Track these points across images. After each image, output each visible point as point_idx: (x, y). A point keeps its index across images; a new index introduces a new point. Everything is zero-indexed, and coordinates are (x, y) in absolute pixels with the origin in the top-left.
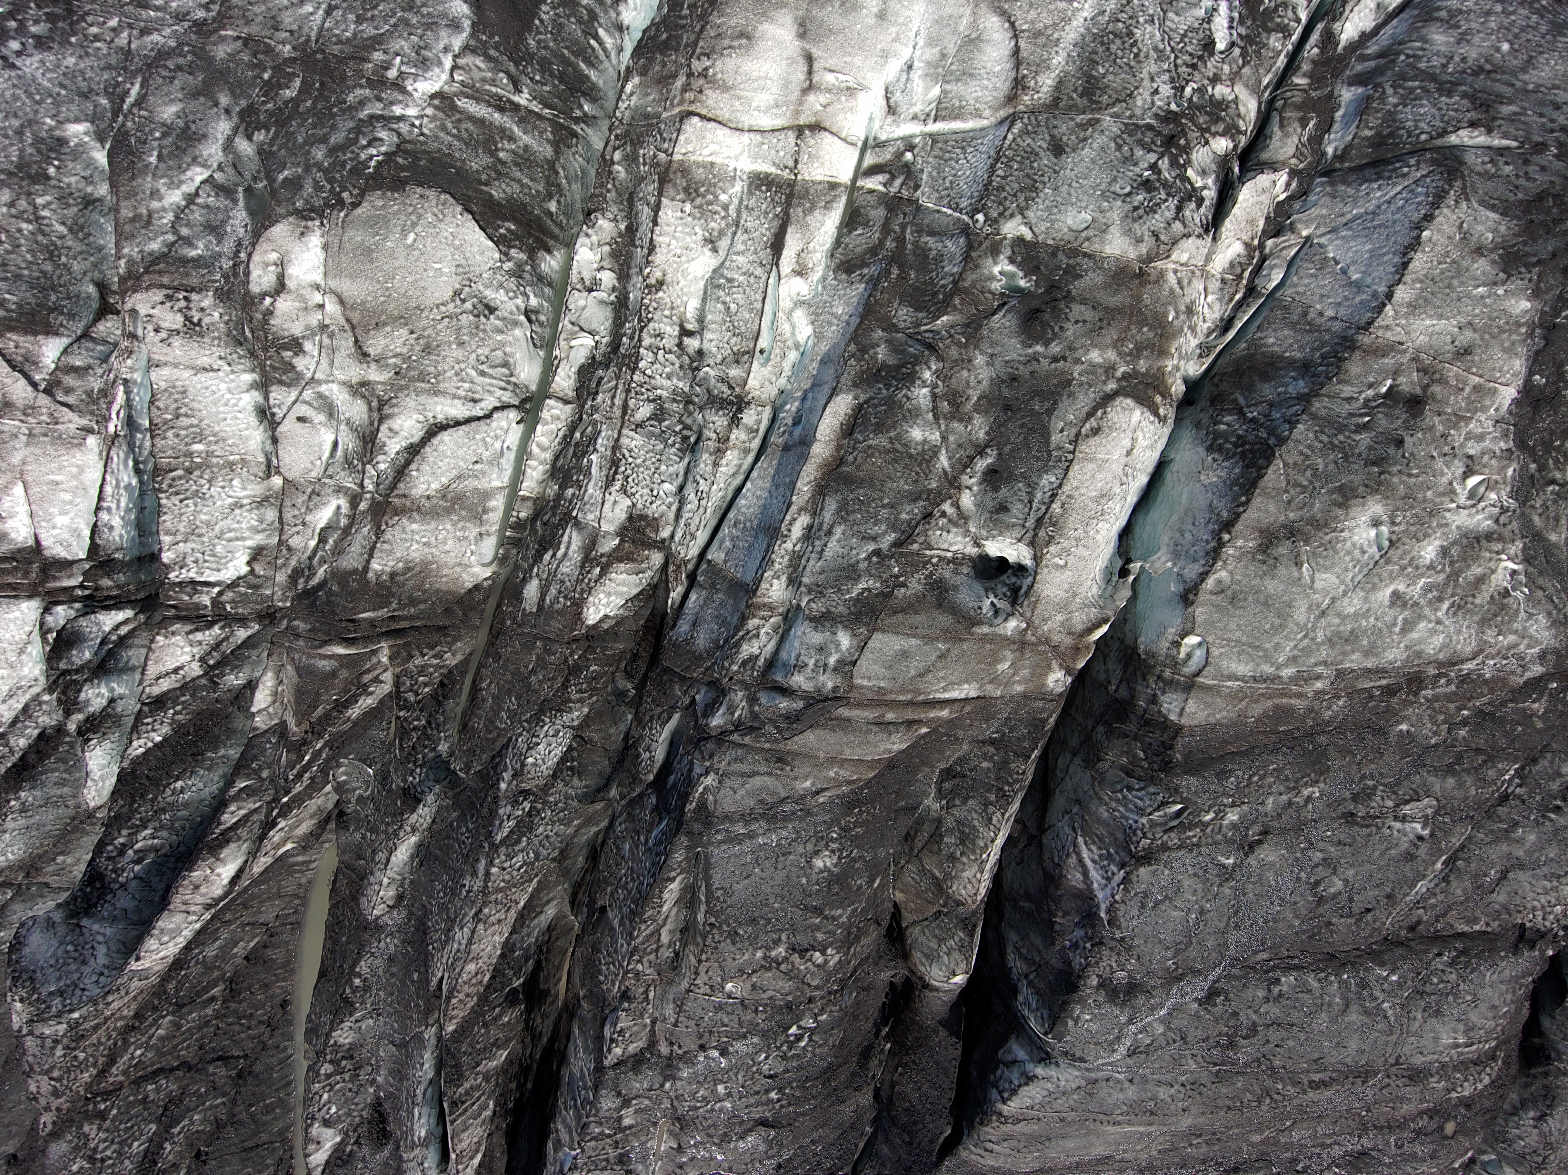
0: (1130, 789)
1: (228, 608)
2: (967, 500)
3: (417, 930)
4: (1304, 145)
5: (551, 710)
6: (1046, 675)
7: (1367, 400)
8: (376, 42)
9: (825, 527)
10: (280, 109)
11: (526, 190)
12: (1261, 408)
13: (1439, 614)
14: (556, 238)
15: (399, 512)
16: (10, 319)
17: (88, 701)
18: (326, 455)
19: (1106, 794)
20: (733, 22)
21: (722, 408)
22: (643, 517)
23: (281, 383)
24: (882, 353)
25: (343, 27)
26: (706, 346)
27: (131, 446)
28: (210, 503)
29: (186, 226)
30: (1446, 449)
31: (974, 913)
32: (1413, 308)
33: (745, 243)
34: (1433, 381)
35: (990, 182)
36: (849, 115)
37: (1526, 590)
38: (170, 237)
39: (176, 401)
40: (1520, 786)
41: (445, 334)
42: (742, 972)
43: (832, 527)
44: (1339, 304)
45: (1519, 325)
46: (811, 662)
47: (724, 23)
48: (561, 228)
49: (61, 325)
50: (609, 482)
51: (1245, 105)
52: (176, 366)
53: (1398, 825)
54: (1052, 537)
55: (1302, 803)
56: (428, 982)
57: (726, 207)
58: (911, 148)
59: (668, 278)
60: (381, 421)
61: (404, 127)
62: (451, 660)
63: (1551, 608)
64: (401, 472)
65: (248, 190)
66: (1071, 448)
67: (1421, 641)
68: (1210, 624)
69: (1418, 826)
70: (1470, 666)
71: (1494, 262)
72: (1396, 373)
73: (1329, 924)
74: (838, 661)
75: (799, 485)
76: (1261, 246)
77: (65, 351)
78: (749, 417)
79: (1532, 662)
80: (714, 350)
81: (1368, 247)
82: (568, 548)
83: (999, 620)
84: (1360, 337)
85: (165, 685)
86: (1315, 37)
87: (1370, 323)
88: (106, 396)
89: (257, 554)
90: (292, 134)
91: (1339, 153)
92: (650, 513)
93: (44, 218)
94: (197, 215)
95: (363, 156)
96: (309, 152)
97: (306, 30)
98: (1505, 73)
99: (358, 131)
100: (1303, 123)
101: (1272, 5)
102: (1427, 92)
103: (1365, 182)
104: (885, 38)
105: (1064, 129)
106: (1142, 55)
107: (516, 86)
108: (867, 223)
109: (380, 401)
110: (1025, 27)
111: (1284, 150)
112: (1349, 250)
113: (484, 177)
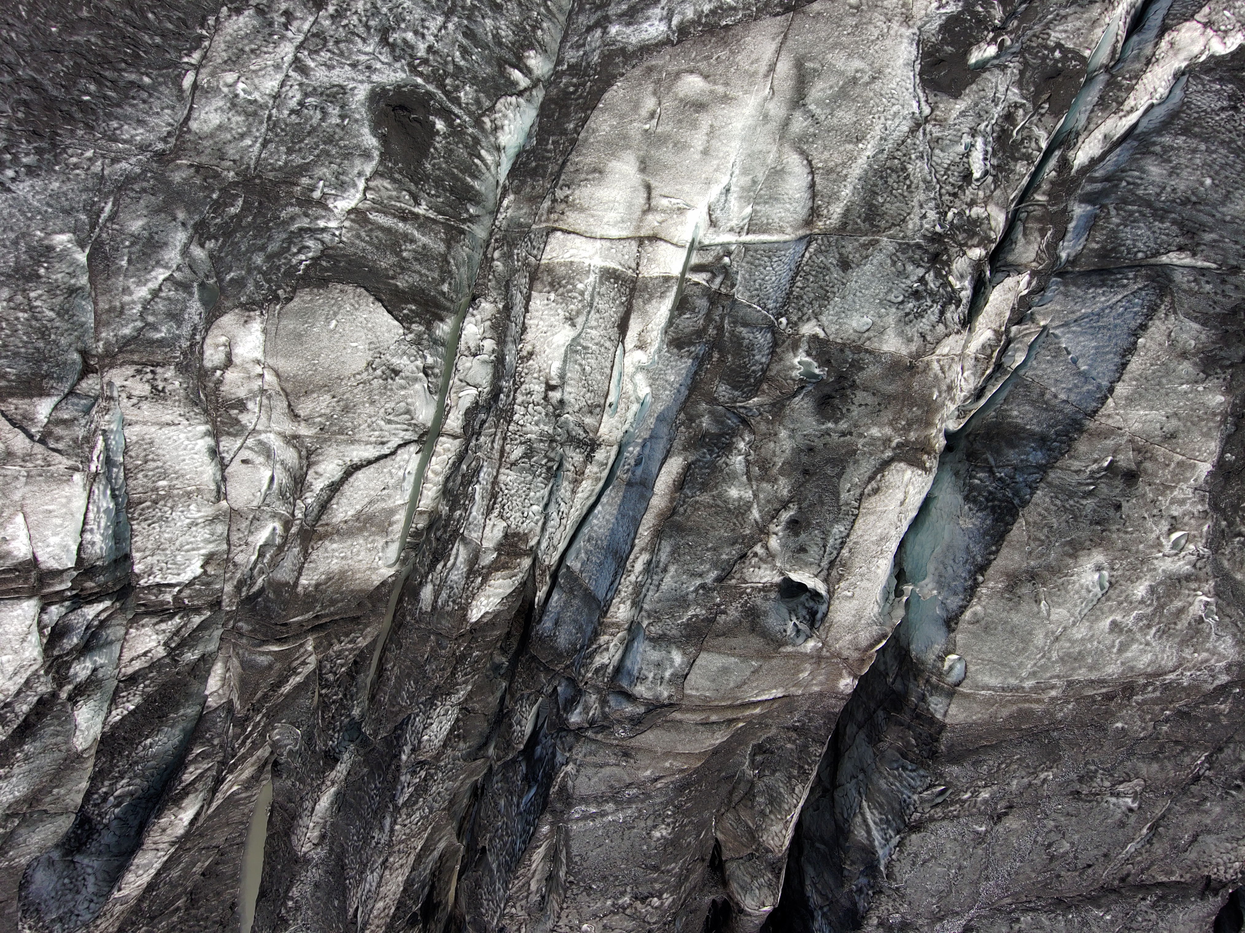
0: (904, 768)
1: (186, 601)
2: (774, 543)
3: (337, 864)
4: (1042, 251)
5: (442, 695)
6: (837, 680)
7: (1093, 472)
8: (304, 169)
9: (661, 565)
10: (226, 223)
11: (424, 278)
12: (1009, 470)
13: (1148, 638)
14: (448, 309)
15: (322, 537)
16: (11, 387)
17: (76, 674)
18: (265, 487)
19: (886, 770)
20: (588, 160)
21: (578, 447)
22: (516, 534)
23: (229, 434)
24: (706, 422)
25: (276, 157)
26: (566, 397)
27: (109, 479)
28: (172, 524)
29: (152, 314)
30: (1155, 512)
31: (780, 859)
32: (1130, 401)
33: (597, 320)
34: (1145, 459)
35: (791, 292)
36: (679, 227)
37: (1216, 618)
38: (139, 324)
39: (145, 450)
40: (1209, 769)
41: (360, 395)
42: (595, 916)
43: (667, 566)
44: (1070, 390)
45: (1214, 414)
46: (651, 675)
47: (581, 161)
48: (452, 301)
49: (52, 387)
50: (489, 511)
51: (996, 220)
52: (145, 423)
53: (1113, 800)
54: (842, 575)
55: (1039, 783)
56: (346, 911)
57: (582, 293)
58: (728, 253)
59: (537, 350)
60: (309, 467)
61: (327, 237)
62: (362, 643)
63: (1236, 631)
64: (324, 506)
65: (202, 285)
66: (857, 504)
67: (1134, 659)
68: (967, 647)
69: (1129, 800)
70: (1172, 676)
71: (1195, 364)
72: (1115, 452)
73: (1058, 876)
74: (672, 675)
75: (640, 530)
76: (1007, 330)
77: (55, 408)
78: (600, 455)
79: (1220, 672)
80: (573, 401)
81: (1094, 344)
82: (456, 559)
83: (800, 640)
84: (1087, 422)
85: (137, 665)
86: (1053, 162)
87: (1095, 412)
88: (88, 442)
89: (209, 559)
90: (237, 243)
91: (1071, 258)
92: (521, 531)
93: (36, 307)
94: (160, 306)
95: (294, 261)
96: (250, 259)
97: (246, 159)
98: (1207, 205)
99: (290, 241)
100: (1042, 232)
101: (1019, 138)
102: (1144, 216)
103: (1092, 286)
104: (708, 169)
105: (850, 249)
106: (913, 186)
107: (416, 201)
108: (694, 309)
109: (308, 451)
110: (820, 166)
111: (1026, 255)
112: (1079, 343)
113: (391, 273)
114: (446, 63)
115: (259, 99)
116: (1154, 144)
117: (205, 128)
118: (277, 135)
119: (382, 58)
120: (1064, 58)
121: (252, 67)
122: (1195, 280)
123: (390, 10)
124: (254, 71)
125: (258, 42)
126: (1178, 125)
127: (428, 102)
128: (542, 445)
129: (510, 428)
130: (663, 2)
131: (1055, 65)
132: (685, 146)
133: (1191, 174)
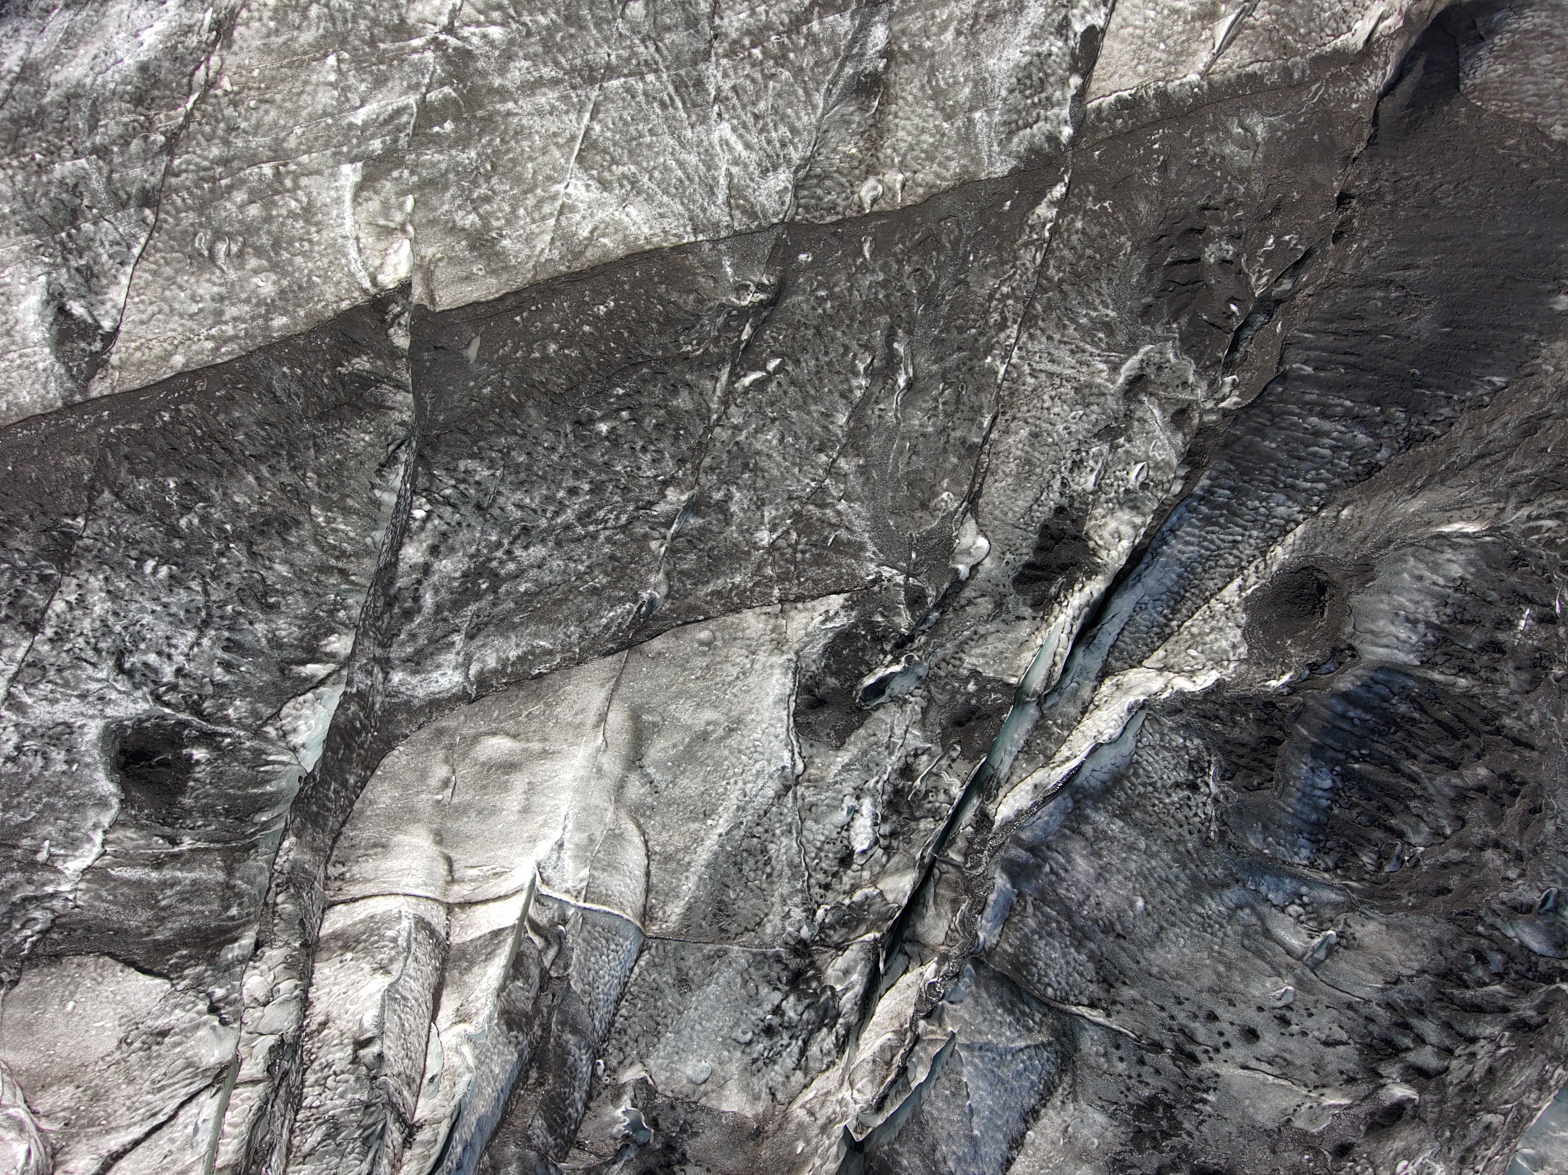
4: (954, 929)
8: (24, 828)
11: (198, 915)
18: (22, 1161)
20: (366, 834)
21: (398, 1121)
26: (387, 1047)
33: (415, 970)
35: (614, 1022)
41: (113, 1079)
44: (959, 1160)
47: (357, 835)
51: (896, 888)
57: (394, 940)
58: (565, 922)
59: (333, 1015)
60: (55, 1167)
61: (57, 904)
71: (1098, 1169)
76: (913, 1026)
78: (423, 1136)
80: (392, 1059)
81: (990, 1101)
86: (968, 815)
91: (987, 946)
95: (17, 939)
98: (1133, 942)
99: (11, 915)
100: (955, 904)
101: (923, 789)
102: (1061, 931)
103: (1001, 1004)
104: (532, 826)
105: (691, 961)
106: (775, 874)
107: (174, 842)
108: (527, 978)
109: (53, 1149)
110: (657, 849)
111: (936, 932)
112: (978, 1088)
113: (145, 930)
114: (202, 685)
116: (1086, 819)
119: (119, 686)
120: (982, 690)
122: (1105, 1055)
123: (125, 628)
126: (1118, 799)
127: (180, 733)
128: (352, 1116)
129: (299, 1117)
130: (459, 646)
131: (967, 701)
132: (494, 811)
133: (1122, 885)
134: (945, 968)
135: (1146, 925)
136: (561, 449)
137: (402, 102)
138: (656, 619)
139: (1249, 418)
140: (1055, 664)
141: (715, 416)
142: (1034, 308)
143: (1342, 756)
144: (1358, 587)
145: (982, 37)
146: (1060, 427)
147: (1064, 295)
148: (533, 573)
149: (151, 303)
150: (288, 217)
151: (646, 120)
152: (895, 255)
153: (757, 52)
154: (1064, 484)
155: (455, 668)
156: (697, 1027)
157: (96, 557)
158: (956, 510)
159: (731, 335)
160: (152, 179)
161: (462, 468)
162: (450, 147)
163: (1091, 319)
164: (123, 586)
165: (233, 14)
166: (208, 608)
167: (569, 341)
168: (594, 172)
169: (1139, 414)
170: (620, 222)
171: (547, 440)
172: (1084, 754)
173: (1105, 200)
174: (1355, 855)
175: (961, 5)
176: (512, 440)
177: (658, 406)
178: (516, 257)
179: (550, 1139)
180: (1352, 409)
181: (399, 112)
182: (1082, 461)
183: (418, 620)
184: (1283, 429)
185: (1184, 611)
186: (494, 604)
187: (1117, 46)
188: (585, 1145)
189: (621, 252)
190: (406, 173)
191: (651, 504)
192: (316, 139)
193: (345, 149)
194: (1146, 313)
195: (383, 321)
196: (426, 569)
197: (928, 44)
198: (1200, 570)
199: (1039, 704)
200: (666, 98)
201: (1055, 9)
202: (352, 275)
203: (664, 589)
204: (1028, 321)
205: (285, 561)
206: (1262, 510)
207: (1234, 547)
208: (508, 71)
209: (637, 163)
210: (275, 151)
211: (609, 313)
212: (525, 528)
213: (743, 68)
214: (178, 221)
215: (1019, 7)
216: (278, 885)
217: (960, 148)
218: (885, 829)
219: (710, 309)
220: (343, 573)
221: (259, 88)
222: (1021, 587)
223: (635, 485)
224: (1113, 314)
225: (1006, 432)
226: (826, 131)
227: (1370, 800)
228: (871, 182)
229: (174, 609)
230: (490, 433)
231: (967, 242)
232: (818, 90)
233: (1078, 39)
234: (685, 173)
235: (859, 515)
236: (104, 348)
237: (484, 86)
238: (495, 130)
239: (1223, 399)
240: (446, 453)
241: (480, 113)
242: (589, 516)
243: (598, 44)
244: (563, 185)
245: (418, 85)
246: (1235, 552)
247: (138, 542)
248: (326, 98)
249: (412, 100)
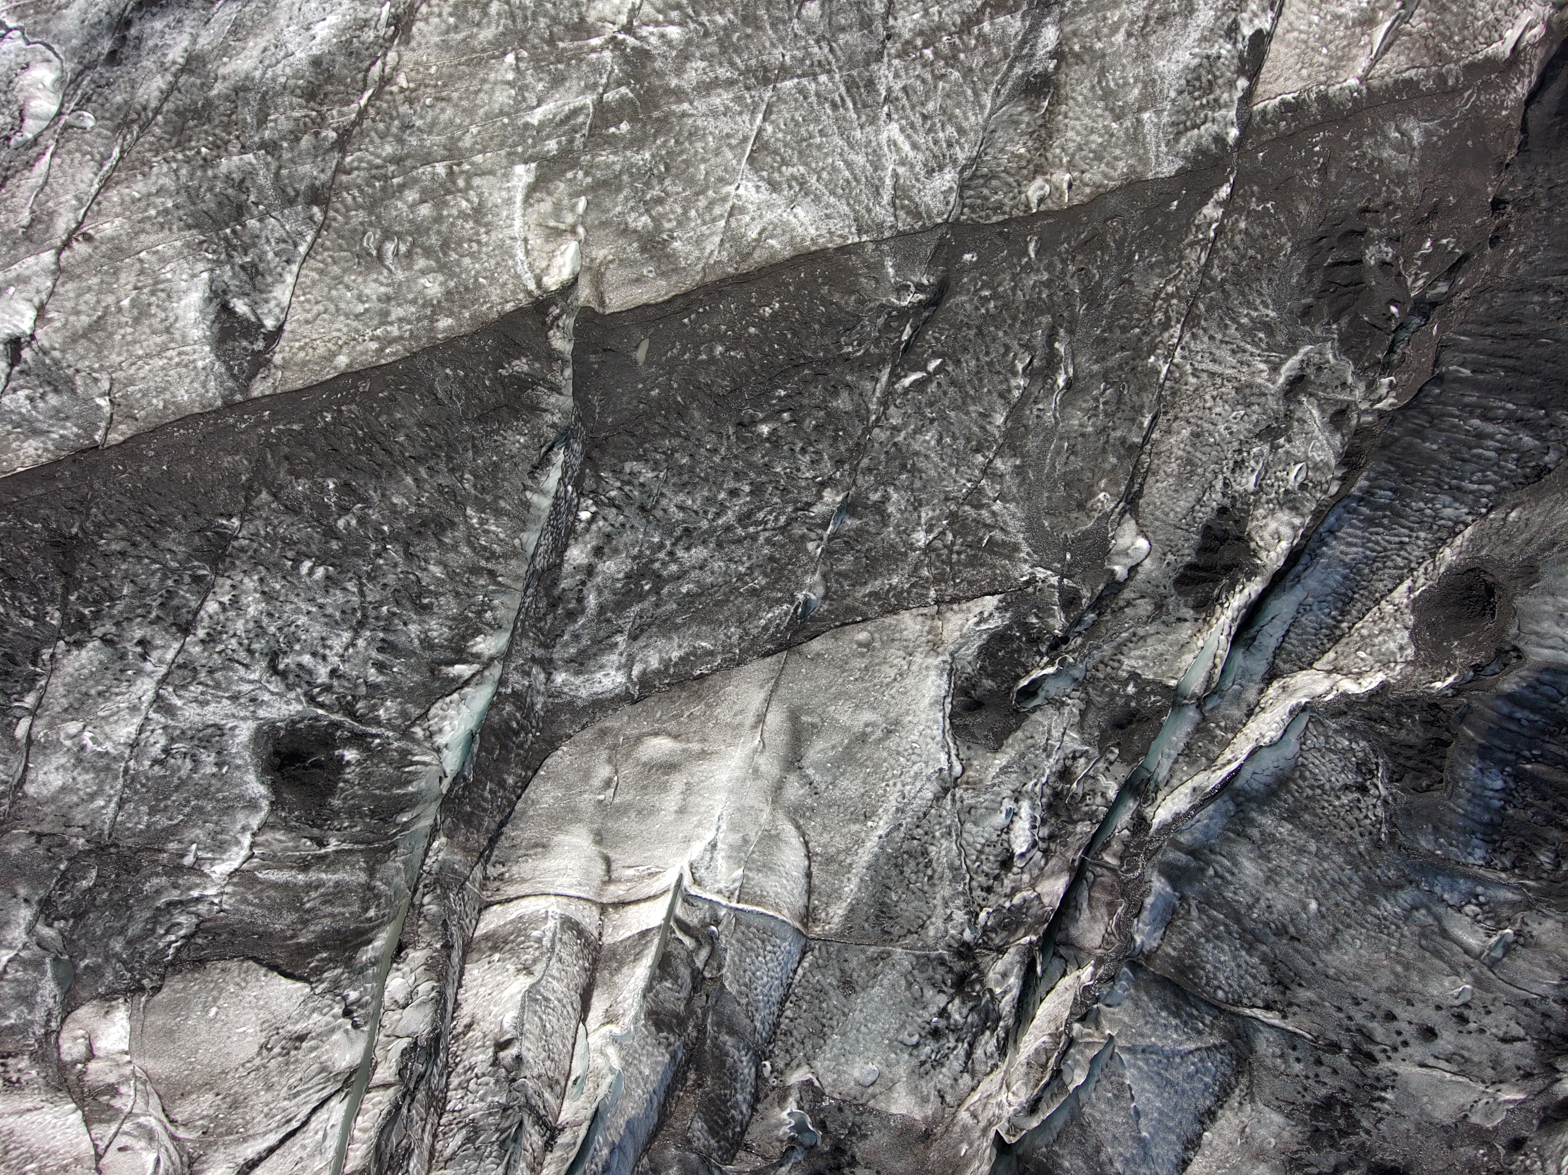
4: (1111, 933)
8: (171, 832)
10: (77, 900)
11: (339, 917)
18: (150, 1172)
20: (527, 834)
21: (538, 1124)
23: (102, 1119)
25: (136, 820)
26: (524, 1052)
33: (559, 971)
35: (779, 1024)
36: (655, 884)
41: (252, 1085)
44: (1127, 1161)
47: (517, 835)
51: (1051, 891)
57: (539, 940)
58: (717, 923)
59: (478, 1017)
61: (202, 908)
65: (55, 961)
71: (1274, 1168)
78: (563, 1139)
80: (531, 1061)
81: (1159, 1103)
86: (1124, 818)
90: (91, 925)
91: (1145, 950)
94: (7, 990)
95: (161, 945)
96: (107, 945)
97: (98, 824)
98: (1308, 944)
99: (155, 920)
100: (1111, 907)
101: (1080, 792)
102: (1230, 934)
103: (1165, 1007)
104: (687, 827)
105: (854, 963)
106: (936, 876)
107: (321, 843)
108: (676, 979)
109: (190, 1158)
110: (819, 850)
111: (1091, 935)
112: (1143, 1090)
113: (289, 933)
114: (356, 686)
115: (111, 750)
116: (1252, 822)
117: (45, 792)
118: (136, 792)
119: (271, 687)
120: (1141, 692)
121: (100, 714)
122: (1282, 1056)
123: (280, 629)
124: (103, 718)
125: (107, 682)
126: (1285, 801)
127: (332, 735)
128: (491, 1120)
129: (443, 1121)
130: (622, 646)
131: (1127, 704)
132: (651, 812)
133: (1293, 888)
134: (1101, 971)
135: (1321, 927)
136: (723, 451)
137: (579, 102)
138: (813, 620)
139: (1406, 419)
140: (1215, 666)
141: (873, 417)
142: (1197, 307)
143: (1511, 757)
144: (1523, 588)
145: (1152, 39)
146: (1221, 427)
147: (1226, 295)
148: (694, 574)
149: (317, 303)
150: (458, 217)
151: (817, 120)
152: (1059, 254)
153: (928, 53)
154: (1226, 485)
155: (618, 669)
156: (863, 1029)
157: (252, 557)
158: (1113, 510)
159: (892, 336)
160: (322, 176)
161: (627, 470)
162: (625, 148)
163: (1252, 319)
164: (278, 587)
165: (412, 10)
166: (363, 608)
167: (735, 343)
168: (765, 174)
169: (1298, 414)
170: (787, 223)
171: (710, 441)
172: (1244, 757)
173: (1268, 201)
174: (1532, 854)
175: (1132, 7)
176: (676, 442)
177: (818, 407)
178: (686, 259)
179: (712, 1142)
180: (1515, 411)
181: (575, 112)
182: (1243, 461)
183: (581, 621)
184: (1444, 430)
185: (1354, 612)
186: (657, 605)
187: (1283, 50)
188: (752, 1148)
189: (787, 253)
190: (580, 174)
191: (808, 506)
192: (491, 138)
193: (520, 149)
194: (1306, 313)
195: (544, 323)
196: (590, 570)
197: (1099, 45)
198: (1366, 571)
199: (1199, 707)
200: (838, 99)
201: (1224, 13)
202: (518, 276)
203: (820, 590)
204: (1190, 320)
205: (439, 563)
206: (1428, 511)
207: (1401, 549)
208: (685, 71)
209: (806, 164)
210: (450, 150)
211: (774, 315)
212: (686, 530)
213: (914, 69)
214: (348, 219)
215: (1189, 10)
216: (425, 886)
217: (1128, 148)
218: (1044, 832)
219: (871, 310)
220: (492, 574)
221: (436, 86)
222: (1183, 588)
223: (793, 486)
224: (1273, 314)
225: (1168, 432)
226: (993, 131)
227: (1545, 800)
228: (1039, 181)
229: (329, 610)
230: (655, 435)
231: (1132, 242)
232: (986, 91)
233: (1247, 42)
234: (852, 173)
235: (1013, 516)
236: (267, 347)
237: (661, 86)
238: (670, 131)
239: (1380, 400)
240: (613, 455)
241: (656, 114)
242: (749, 517)
243: (773, 45)
244: (733, 187)
245: (596, 85)
246: (1402, 553)
247: (295, 543)
248: (503, 97)
249: (589, 100)
